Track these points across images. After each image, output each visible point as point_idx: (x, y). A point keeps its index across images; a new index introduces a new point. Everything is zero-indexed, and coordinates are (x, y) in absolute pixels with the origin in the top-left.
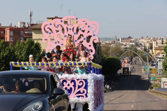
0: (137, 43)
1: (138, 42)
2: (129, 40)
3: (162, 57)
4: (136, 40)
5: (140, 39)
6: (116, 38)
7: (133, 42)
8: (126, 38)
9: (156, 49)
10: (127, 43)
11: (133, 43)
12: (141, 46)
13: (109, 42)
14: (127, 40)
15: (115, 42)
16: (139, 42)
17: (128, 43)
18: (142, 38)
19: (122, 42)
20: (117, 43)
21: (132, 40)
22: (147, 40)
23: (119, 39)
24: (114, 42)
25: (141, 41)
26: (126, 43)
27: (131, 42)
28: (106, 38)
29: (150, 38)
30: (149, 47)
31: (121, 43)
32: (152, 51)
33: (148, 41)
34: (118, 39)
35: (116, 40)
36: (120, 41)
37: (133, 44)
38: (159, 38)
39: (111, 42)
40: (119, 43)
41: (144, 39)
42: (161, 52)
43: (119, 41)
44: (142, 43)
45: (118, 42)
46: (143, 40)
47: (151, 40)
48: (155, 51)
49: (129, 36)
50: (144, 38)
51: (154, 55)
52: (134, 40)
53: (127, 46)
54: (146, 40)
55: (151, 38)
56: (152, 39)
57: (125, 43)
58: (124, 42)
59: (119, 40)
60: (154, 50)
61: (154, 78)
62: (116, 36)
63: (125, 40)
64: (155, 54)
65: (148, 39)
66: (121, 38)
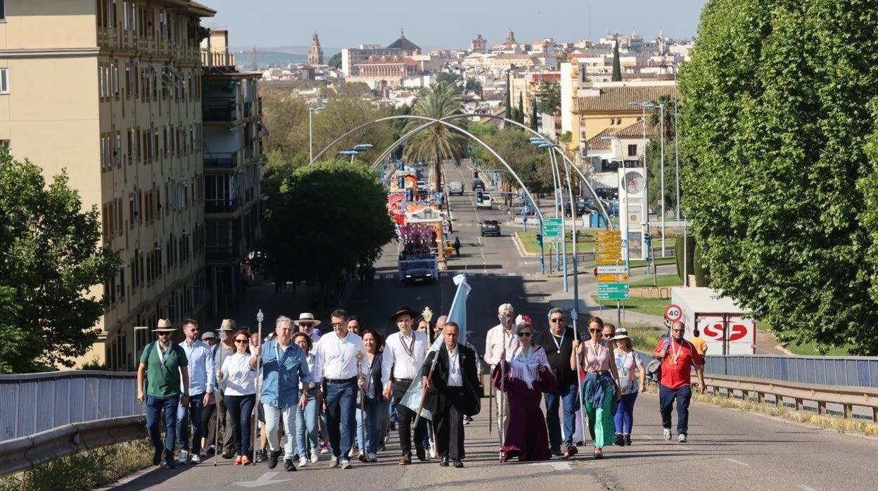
0: (451, 78)
1: (458, 72)
2: (401, 60)
3: (625, 156)
4: (445, 57)
5: (467, 54)
6: (320, 53)
7: (426, 73)
8: (380, 52)
9: (585, 110)
10: (388, 79)
11: (427, 79)
12: (477, 97)
13: (274, 74)
14: (389, 60)
15: (312, 74)
16: (462, 70)
17: (392, 80)
18: (480, 45)
19: (354, 71)
20: (326, 82)
21: (415, 57)
22: (510, 56)
23: (338, 57)
24: (305, 74)
25: (473, 62)
26: (384, 82)
27: (413, 70)
28: (255, 51)
29: (528, 48)
30: (538, 100)
31: (353, 80)
32: (558, 126)
33: (514, 61)
34: (328, 55)
35: (321, 61)
36: (345, 69)
37: (427, 81)
38: (582, 45)
39: (286, 74)
40: (340, 80)
41: (490, 51)
42: (615, 126)
43: (339, 65)
44: (482, 79)
45: (333, 74)
46: (487, 60)
47: (535, 59)
48: (583, 124)
49: (399, 37)
50: (488, 46)
51: (572, 146)
52: (428, 58)
53: (391, 96)
54: (501, 56)
55: (535, 47)
56: (538, 48)
57: (379, 79)
58: (371, 72)
59: (336, 62)
60: (575, 113)
61: (616, 290)
62: (316, 39)
63: (376, 60)
64: (577, 142)
65: (518, 50)
66: (352, 51)
